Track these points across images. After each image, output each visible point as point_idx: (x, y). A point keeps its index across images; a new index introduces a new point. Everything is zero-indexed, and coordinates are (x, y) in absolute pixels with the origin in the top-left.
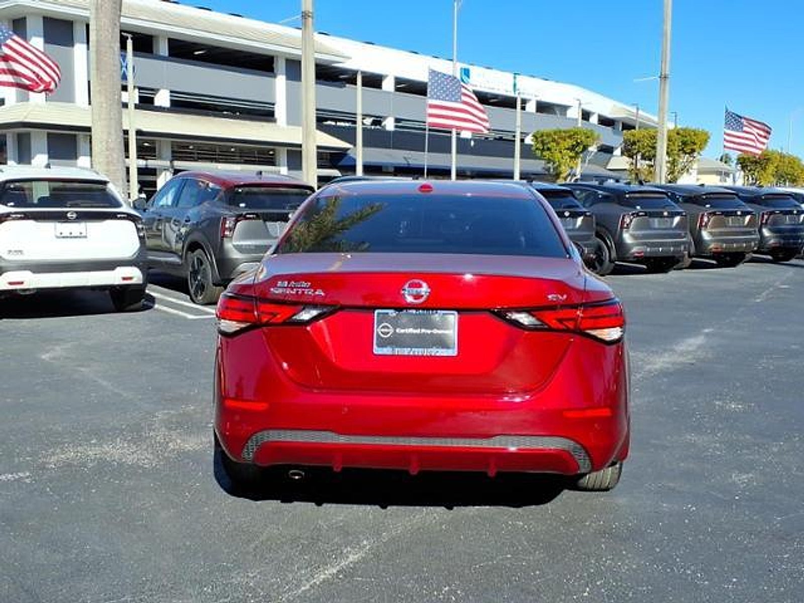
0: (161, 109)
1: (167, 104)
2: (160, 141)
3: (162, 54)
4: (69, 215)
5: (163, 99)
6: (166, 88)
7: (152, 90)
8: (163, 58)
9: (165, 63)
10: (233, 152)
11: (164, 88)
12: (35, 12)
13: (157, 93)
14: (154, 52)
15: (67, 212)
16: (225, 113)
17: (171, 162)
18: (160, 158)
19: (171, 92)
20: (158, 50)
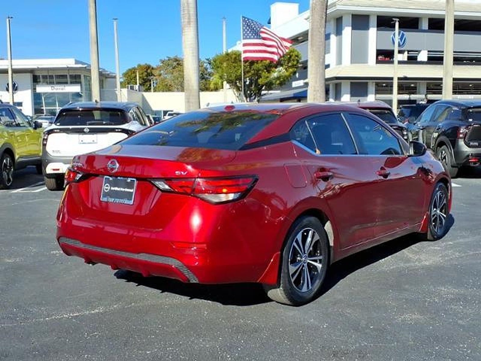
0: (422, 63)
1: (425, 59)
2: (419, 83)
3: (423, 28)
4: (85, 130)
5: (423, 56)
6: (426, 50)
7: (417, 51)
8: (424, 31)
9: (426, 34)
10: (470, 87)
11: (424, 50)
12: (347, 12)
13: (419, 53)
14: (419, 27)
15: (84, 128)
16: (465, 62)
17: (426, 95)
18: (419, 93)
19: (429, 51)
20: (422, 26)
